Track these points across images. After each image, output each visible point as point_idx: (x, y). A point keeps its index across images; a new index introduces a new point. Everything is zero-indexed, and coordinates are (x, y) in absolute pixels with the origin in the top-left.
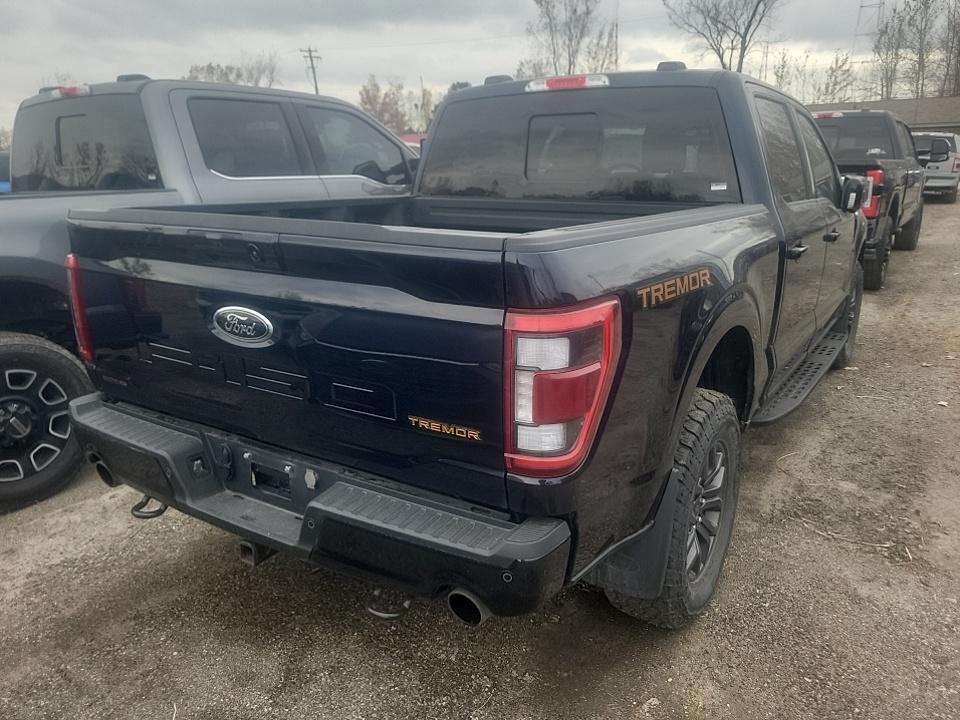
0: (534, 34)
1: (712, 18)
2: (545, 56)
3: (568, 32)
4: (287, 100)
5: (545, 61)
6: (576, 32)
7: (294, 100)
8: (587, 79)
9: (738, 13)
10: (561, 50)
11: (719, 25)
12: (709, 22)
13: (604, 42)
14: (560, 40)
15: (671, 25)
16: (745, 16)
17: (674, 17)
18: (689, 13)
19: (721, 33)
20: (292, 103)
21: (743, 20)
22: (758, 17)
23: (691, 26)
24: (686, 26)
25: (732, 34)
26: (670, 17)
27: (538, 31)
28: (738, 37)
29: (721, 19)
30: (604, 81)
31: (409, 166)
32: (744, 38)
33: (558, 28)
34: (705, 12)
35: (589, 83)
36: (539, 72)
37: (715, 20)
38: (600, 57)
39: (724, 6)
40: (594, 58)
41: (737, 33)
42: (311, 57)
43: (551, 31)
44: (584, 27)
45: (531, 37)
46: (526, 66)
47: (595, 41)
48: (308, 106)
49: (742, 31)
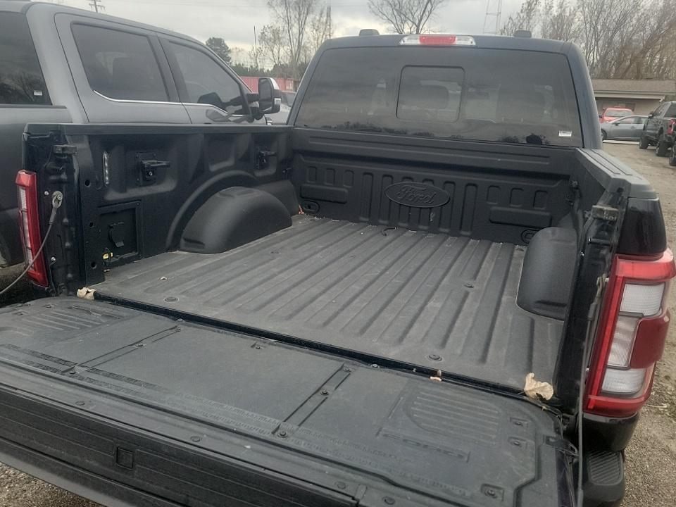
0: (274, 7)
1: (396, 10)
2: (281, 25)
3: (298, 9)
4: (153, 33)
5: (281, 29)
6: (304, 10)
7: (159, 35)
8: (456, 39)
9: (415, 9)
10: (293, 22)
11: (403, 17)
12: (395, 13)
13: (324, 19)
14: (293, 14)
15: (370, 12)
16: (419, 12)
17: (372, 7)
18: (382, 5)
19: (403, 22)
20: (158, 38)
21: (418, 14)
22: (427, 13)
23: (385, 15)
24: (381, 14)
25: (410, 23)
26: (370, 7)
27: (276, 5)
28: (414, 26)
29: (403, 11)
30: (470, 42)
31: (246, 98)
32: (418, 27)
33: (291, 5)
34: (393, 6)
35: (457, 42)
36: (276, 36)
37: (399, 12)
38: (322, 30)
39: (406, 3)
40: (316, 30)
41: (414, 23)
42: (96, 6)
43: (286, 6)
44: (310, 6)
45: (272, 10)
46: (269, 30)
47: (318, 18)
48: (171, 42)
49: (417, 22)
